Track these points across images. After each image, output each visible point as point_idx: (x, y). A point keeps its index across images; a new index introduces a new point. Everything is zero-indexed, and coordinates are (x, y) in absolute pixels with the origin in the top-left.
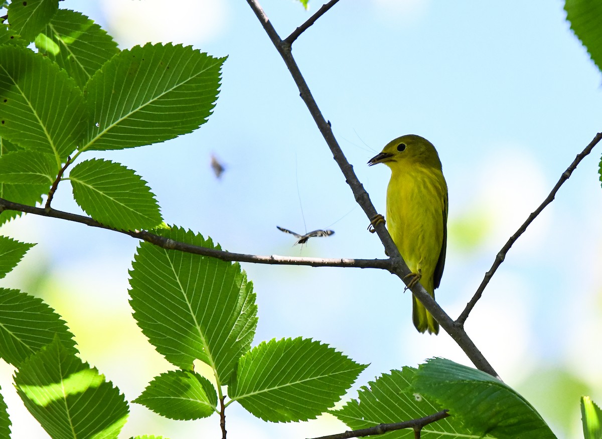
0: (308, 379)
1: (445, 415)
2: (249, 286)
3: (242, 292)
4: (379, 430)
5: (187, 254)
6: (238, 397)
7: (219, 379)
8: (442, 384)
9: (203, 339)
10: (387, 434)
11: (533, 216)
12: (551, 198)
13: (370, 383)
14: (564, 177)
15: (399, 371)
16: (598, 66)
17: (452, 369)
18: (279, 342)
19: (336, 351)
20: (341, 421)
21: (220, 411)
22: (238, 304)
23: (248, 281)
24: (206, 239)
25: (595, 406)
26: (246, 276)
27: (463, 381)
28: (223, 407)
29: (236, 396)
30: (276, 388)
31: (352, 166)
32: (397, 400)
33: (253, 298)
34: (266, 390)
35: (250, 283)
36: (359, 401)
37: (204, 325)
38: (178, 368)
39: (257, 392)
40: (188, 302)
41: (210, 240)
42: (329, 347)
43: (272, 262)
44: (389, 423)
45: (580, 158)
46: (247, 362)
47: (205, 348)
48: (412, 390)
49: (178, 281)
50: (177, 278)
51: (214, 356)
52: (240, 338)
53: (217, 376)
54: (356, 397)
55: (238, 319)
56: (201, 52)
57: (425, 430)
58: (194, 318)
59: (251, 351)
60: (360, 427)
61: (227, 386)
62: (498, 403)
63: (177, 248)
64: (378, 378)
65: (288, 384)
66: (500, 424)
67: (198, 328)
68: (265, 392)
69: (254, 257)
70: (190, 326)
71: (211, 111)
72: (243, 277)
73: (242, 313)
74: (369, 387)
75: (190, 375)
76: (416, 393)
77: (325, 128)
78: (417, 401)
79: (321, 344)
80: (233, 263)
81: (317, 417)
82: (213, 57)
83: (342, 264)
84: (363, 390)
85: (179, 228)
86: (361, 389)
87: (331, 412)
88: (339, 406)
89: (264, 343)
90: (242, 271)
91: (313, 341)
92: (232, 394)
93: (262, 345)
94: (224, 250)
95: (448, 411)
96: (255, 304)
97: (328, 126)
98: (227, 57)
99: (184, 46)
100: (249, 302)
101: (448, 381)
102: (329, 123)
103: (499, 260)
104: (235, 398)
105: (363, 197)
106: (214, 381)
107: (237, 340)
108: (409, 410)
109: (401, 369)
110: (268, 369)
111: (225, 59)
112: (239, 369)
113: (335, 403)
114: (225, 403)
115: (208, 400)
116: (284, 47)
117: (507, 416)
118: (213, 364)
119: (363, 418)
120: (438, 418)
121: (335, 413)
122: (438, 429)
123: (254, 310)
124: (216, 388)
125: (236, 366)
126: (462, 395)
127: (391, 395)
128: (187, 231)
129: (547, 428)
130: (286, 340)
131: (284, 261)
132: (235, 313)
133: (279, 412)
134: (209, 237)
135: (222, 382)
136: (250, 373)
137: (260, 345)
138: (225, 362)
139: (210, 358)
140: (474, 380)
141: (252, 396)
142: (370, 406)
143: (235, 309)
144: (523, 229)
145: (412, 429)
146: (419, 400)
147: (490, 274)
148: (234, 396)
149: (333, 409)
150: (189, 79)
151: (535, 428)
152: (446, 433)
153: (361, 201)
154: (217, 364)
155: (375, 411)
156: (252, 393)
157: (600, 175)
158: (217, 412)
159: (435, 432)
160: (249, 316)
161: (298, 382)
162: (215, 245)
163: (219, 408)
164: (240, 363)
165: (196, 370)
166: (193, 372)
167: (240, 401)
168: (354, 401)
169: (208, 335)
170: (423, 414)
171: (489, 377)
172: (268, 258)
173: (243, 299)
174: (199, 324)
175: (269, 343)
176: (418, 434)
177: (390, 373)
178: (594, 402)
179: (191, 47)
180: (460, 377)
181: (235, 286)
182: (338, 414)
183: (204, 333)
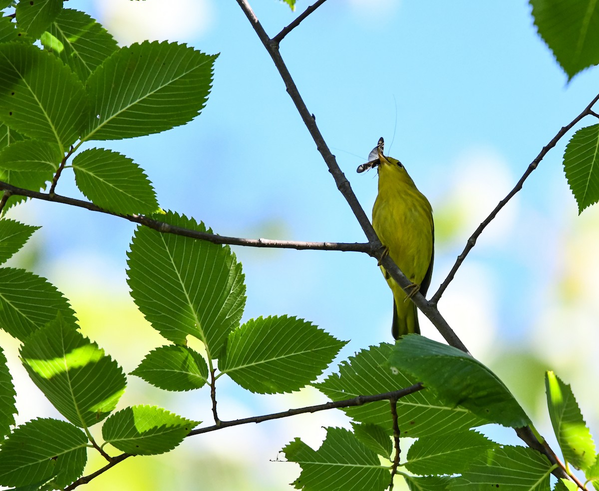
0: (293, 354)
1: (420, 387)
2: (239, 267)
3: (232, 273)
4: (358, 401)
5: (180, 237)
6: (228, 370)
7: (210, 353)
8: (417, 359)
9: (195, 316)
10: (366, 405)
11: (502, 204)
12: (518, 187)
13: (350, 358)
14: (531, 168)
15: (377, 347)
16: (563, 68)
17: (427, 345)
18: (266, 319)
19: (318, 328)
20: (322, 393)
21: (211, 383)
22: (228, 284)
23: (237, 263)
24: (199, 223)
25: (559, 380)
26: (236, 258)
27: (437, 356)
28: (214, 379)
29: (226, 369)
30: (262, 362)
31: (334, 156)
32: (375, 374)
33: (242, 278)
34: (253, 364)
35: (240, 265)
36: (339, 375)
37: (196, 304)
38: (172, 343)
39: (245, 366)
40: (181, 282)
41: (202, 224)
42: (312, 324)
43: (260, 245)
44: (367, 395)
45: (546, 150)
46: (236, 338)
47: (197, 324)
48: (390, 365)
49: (173, 262)
50: (172, 259)
51: (205, 333)
52: (229, 315)
53: (208, 350)
54: (337, 370)
55: (228, 298)
56: (195, 49)
57: (400, 402)
58: (187, 296)
59: (240, 328)
60: (339, 399)
61: (217, 360)
62: (469, 377)
63: (172, 231)
64: (357, 354)
65: (274, 359)
66: (470, 396)
67: (191, 306)
68: (252, 366)
69: (243, 240)
70: (184, 305)
71: (204, 104)
72: (233, 258)
73: (231, 292)
74: (349, 362)
75: (183, 349)
76: (393, 366)
77: (310, 121)
78: (394, 374)
79: (305, 321)
80: (224, 245)
81: (300, 389)
82: (206, 54)
83: (325, 247)
84: (344, 365)
85: (174, 213)
86: (341, 364)
87: (314, 385)
88: (320, 379)
89: (252, 320)
90: (232, 253)
91: (297, 319)
92: (222, 367)
93: (250, 322)
94: (215, 233)
95: (423, 384)
96: (244, 284)
97: (313, 119)
98: (219, 54)
99: (179, 44)
100: (238, 282)
101: (422, 356)
102: (313, 116)
103: (471, 244)
104: (225, 371)
105: (344, 185)
106: (205, 355)
107: (227, 317)
108: (386, 383)
109: (379, 345)
110: (255, 345)
111: (217, 56)
112: (228, 344)
113: (317, 377)
114: (215, 375)
115: (200, 373)
116: (272, 46)
117: (477, 389)
118: (204, 339)
119: (343, 391)
120: (413, 390)
121: (317, 386)
122: (412, 400)
123: (243, 289)
124: (207, 362)
125: (226, 341)
126: (436, 369)
127: (370, 370)
128: (181, 216)
129: (513, 400)
130: (272, 317)
131: (271, 244)
132: (226, 293)
133: (266, 385)
134: (202, 222)
135: (212, 356)
136: (239, 348)
137: (248, 322)
138: (216, 337)
139: (201, 333)
140: (447, 356)
141: (242, 369)
142: (350, 380)
143: (225, 289)
144: (492, 216)
145: (388, 401)
146: (396, 373)
147: (462, 257)
148: (223, 370)
149: (315, 382)
150: (184, 74)
151: (500, 400)
152: (420, 405)
153: (342, 189)
154: (208, 340)
155: (355, 384)
156: (240, 367)
157: (564, 166)
158: (208, 384)
159: (410, 404)
160: (238, 295)
161: (283, 357)
162: (207, 229)
163: (209, 380)
164: (230, 339)
165: (189, 345)
166: (185, 347)
167: (229, 374)
168: (335, 375)
169: (200, 312)
170: (399, 387)
171: (459, 352)
172: (256, 241)
173: (232, 280)
174: (192, 303)
175: (256, 321)
176: (394, 406)
177: (369, 349)
178: (558, 376)
179: (185, 44)
180: (434, 353)
181: (226, 266)
182: (320, 387)
183: (196, 311)
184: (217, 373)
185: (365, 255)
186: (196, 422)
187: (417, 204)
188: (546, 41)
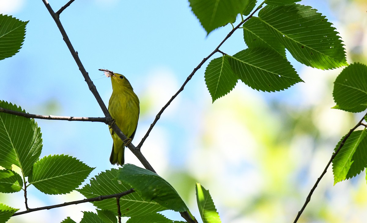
0: (66, 174)
1: (132, 191)
2: (39, 130)
3: (35, 133)
4: (100, 198)
5: (9, 114)
6: (33, 183)
7: (24, 174)
8: (131, 176)
9: (16, 155)
10: (104, 200)
11: (173, 98)
12: (182, 89)
13: (96, 176)
14: (188, 79)
15: (109, 171)
16: (204, 28)
17: (136, 169)
18: (53, 156)
19: (80, 161)
20: (82, 194)
21: (24, 189)
22: (33, 138)
23: (38, 127)
24: (18, 107)
25: (202, 188)
26: (37, 125)
27: (141, 175)
28: (26, 187)
29: (32, 182)
30: (51, 178)
31: (88, 73)
32: (109, 185)
33: (40, 135)
34: (46, 179)
35: (39, 128)
36: (90, 185)
37: (17, 148)
38: (4, 168)
39: (42, 180)
40: (9, 137)
41: (20, 107)
42: (76, 159)
43: (50, 118)
44: (104, 195)
45: (196, 70)
46: (37, 166)
47: (17, 159)
48: (117, 179)
49: (5, 127)
50: (4, 126)
51: (21, 162)
52: (34, 154)
53: (23, 172)
54: (89, 183)
55: (33, 145)
56: (16, 19)
57: (121, 199)
58: (12, 144)
59: (39, 161)
60: (90, 197)
61: (28, 177)
62: (157, 186)
63: (5, 111)
64: (99, 174)
65: (57, 177)
66: (158, 196)
67: (14, 149)
68: (46, 180)
69: (41, 116)
70: (11, 149)
71: (21, 47)
72: (35, 125)
73: (35, 142)
74: (95, 178)
75: (10, 171)
76: (119, 180)
77: (75, 55)
78: (119, 184)
79: (73, 158)
80: (31, 119)
81: (70, 192)
82: (22, 21)
83: (83, 120)
84: (92, 180)
85: (5, 102)
86: (91, 179)
87: (77, 190)
88: (81, 187)
89: (46, 157)
90: (35, 122)
91: (69, 156)
92: (30, 181)
93: (45, 158)
94: (27, 113)
95: (134, 189)
96: (41, 138)
97: (77, 54)
98: (29, 21)
99: (8, 16)
100: (38, 137)
101: (134, 175)
102: (77, 53)
103: (158, 118)
104: (32, 183)
105: (93, 88)
106: (21, 175)
107: (33, 155)
108: (114, 190)
109: (110, 170)
110: (47, 169)
111: (28, 22)
112: (33, 169)
113: (79, 186)
114: (27, 185)
115: (19, 184)
116: (56, 16)
117: (162, 192)
118: (21, 166)
119: (92, 193)
120: (128, 193)
121: (79, 190)
122: (127, 198)
123: (41, 141)
124: (22, 178)
125: (32, 167)
126: (141, 181)
127: (106, 182)
128: (9, 103)
129: (180, 198)
130: (56, 155)
131: (55, 118)
132: (32, 143)
133: (52, 190)
134: (20, 106)
135: (25, 175)
136: (39, 171)
137: (44, 158)
138: (27, 165)
139: (19, 164)
140: (146, 175)
141: (40, 182)
142: (96, 187)
143: (32, 141)
144: (169, 104)
145: (115, 198)
147: (153, 125)
148: (31, 182)
149: (78, 188)
150: (11, 31)
151: (174, 198)
152: (131, 200)
153: (92, 90)
154: (23, 168)
155: (98, 190)
156: (40, 181)
157: (205, 78)
158: (23, 189)
159: (127, 200)
160: (38, 144)
161: (61, 176)
162: (23, 110)
163: (24, 187)
164: (34, 166)
165: (13, 170)
166: (11, 170)
167: (33, 184)
168: (88, 185)
169: (19, 152)
170: (121, 191)
171: (152, 173)
172: (48, 116)
173: (36, 136)
174: (14, 148)
175: (48, 157)
176: (118, 201)
177: (105, 172)
178: (202, 186)
179: (11, 16)
180: (140, 173)
181: (32, 129)
182: (81, 191)
183: (17, 152)
184: (27, 184)
185: (104, 123)
186: (17, 209)
187: (132, 99)
188: (196, 15)
